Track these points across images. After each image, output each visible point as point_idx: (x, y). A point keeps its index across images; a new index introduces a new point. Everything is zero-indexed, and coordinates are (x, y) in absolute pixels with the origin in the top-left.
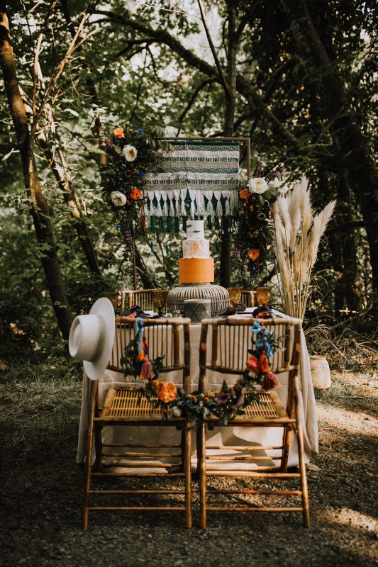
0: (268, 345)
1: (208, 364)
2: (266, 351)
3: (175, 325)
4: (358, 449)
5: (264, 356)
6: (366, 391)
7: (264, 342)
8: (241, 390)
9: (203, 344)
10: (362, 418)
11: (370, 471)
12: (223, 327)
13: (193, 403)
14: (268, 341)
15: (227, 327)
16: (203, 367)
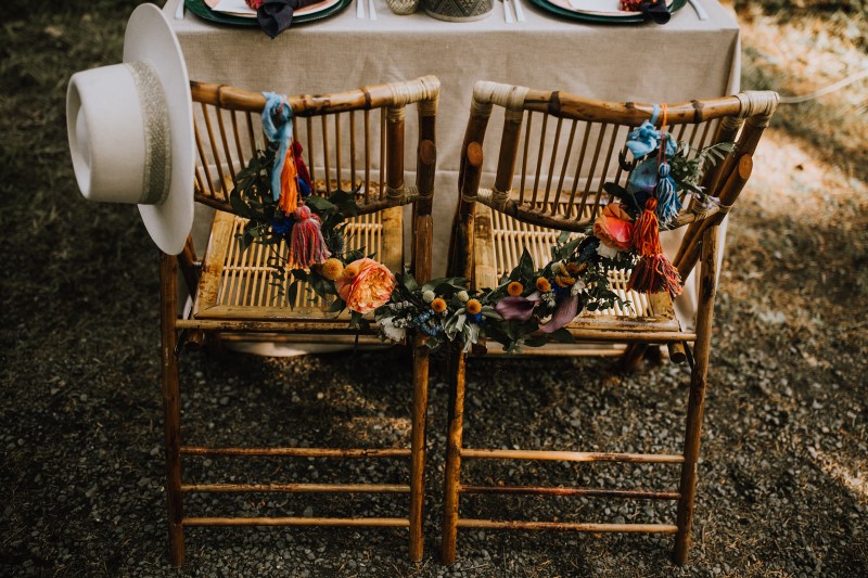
0: (668, 183)
1: (484, 192)
2: (662, 201)
3: (390, 107)
4: (784, 269)
5: (653, 215)
6: (800, 81)
7: (659, 176)
8: (571, 286)
9: (473, 147)
10: (791, 165)
11: (812, 351)
12: (538, 117)
13: (438, 317)
14: (672, 174)
15: (553, 120)
16: (469, 199)
